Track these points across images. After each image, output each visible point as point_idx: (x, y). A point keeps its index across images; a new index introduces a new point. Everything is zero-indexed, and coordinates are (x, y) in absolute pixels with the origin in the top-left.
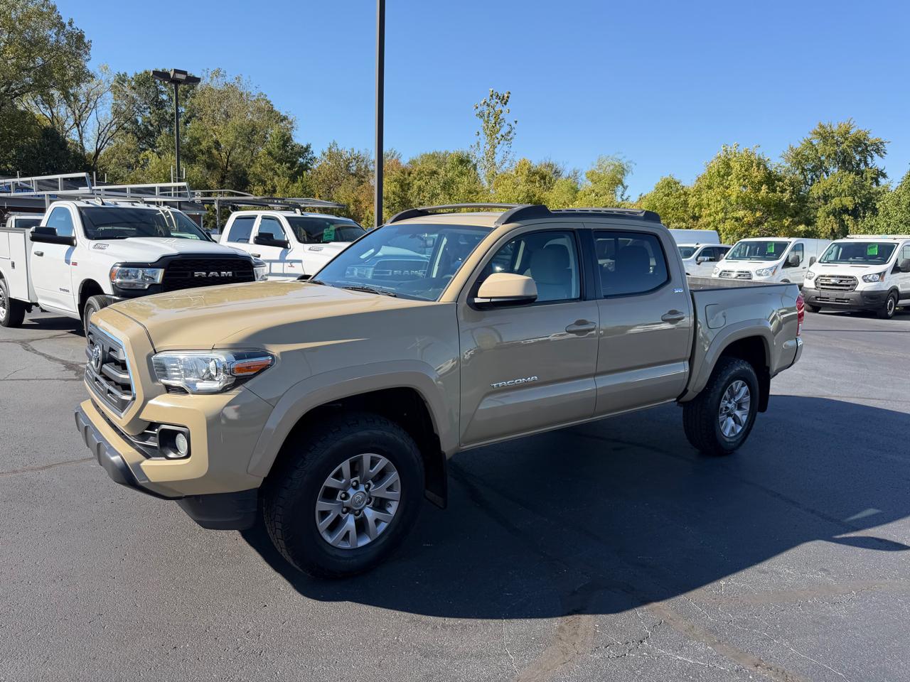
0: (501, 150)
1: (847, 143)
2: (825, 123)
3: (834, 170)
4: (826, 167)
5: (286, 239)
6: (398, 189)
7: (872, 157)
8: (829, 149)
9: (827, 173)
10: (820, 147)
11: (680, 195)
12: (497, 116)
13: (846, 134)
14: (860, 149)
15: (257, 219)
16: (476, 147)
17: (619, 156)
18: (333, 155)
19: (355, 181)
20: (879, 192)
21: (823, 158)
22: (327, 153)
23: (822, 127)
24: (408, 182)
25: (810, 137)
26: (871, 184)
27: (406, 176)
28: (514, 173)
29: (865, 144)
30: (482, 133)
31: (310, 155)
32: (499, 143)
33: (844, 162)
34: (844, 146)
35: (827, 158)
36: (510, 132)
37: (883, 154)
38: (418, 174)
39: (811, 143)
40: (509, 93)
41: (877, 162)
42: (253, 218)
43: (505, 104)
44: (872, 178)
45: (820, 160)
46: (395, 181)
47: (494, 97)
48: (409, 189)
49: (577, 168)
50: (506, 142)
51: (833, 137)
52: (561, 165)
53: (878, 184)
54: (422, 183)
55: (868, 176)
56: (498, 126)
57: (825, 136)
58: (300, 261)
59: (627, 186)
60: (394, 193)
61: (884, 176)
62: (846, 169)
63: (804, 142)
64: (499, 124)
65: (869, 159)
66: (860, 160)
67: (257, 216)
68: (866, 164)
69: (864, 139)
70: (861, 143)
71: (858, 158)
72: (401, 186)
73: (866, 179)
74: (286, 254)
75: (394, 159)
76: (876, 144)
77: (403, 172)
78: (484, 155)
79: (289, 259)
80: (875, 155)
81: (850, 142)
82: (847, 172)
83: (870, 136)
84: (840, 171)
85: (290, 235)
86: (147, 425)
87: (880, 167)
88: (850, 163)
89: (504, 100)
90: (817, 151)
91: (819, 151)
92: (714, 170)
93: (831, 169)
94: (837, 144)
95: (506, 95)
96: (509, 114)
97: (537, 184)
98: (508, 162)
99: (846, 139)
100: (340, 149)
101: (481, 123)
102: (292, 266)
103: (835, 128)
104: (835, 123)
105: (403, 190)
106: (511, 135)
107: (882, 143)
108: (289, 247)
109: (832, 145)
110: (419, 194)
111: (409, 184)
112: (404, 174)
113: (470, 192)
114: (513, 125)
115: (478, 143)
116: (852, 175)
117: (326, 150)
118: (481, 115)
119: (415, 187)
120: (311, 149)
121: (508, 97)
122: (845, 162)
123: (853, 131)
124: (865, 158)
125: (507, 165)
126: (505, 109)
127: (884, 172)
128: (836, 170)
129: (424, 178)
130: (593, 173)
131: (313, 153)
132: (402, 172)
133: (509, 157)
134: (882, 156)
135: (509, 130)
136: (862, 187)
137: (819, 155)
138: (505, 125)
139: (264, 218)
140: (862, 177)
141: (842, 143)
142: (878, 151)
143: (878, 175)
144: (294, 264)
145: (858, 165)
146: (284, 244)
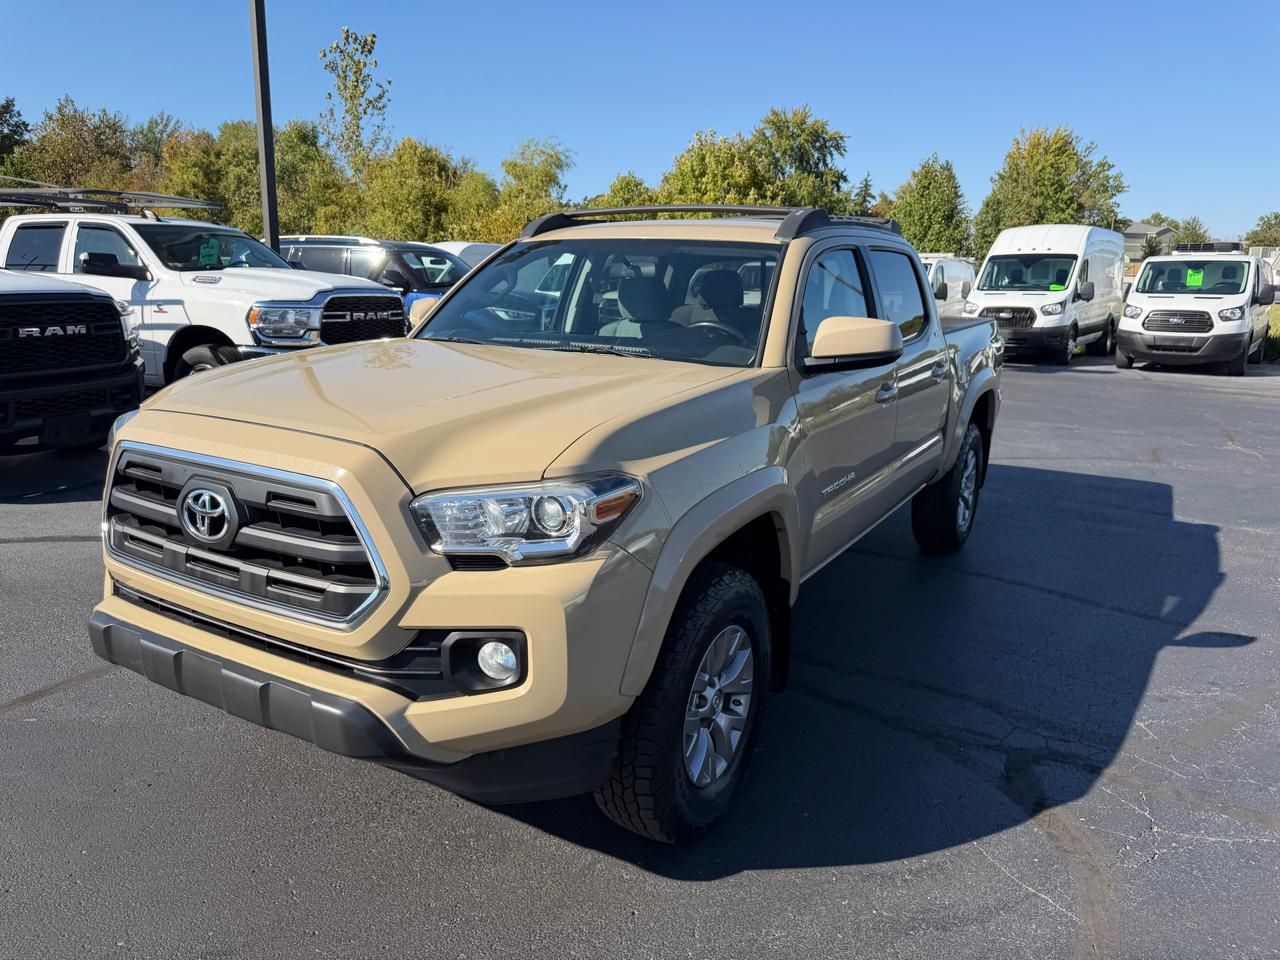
0: (369, 125)
1: (804, 136)
2: (778, 109)
3: (790, 170)
4: (781, 167)
5: (140, 264)
6: (200, 179)
7: (831, 155)
8: (785, 143)
9: (783, 174)
10: (774, 140)
11: (644, 201)
12: (358, 71)
13: (802, 124)
14: (818, 144)
15: (68, 230)
16: (328, 117)
17: (554, 142)
18: (68, 120)
19: (115, 164)
20: (841, 200)
21: (778, 155)
22: (56, 116)
23: (775, 114)
24: (217, 167)
25: (762, 126)
26: (832, 189)
27: (213, 159)
28: (395, 159)
29: (824, 138)
30: (335, 93)
31: (15, 119)
32: (365, 113)
33: (801, 161)
34: (801, 140)
35: (782, 155)
36: (380, 97)
37: (843, 152)
38: (234, 156)
39: (764, 135)
40: (374, 36)
41: (837, 162)
42: (62, 226)
43: (370, 52)
44: (833, 182)
45: (774, 158)
46: (194, 166)
47: (351, 40)
48: (219, 179)
49: (467, 157)
50: (376, 112)
51: (788, 128)
52: (443, 150)
53: (838, 190)
54: (242, 171)
55: (829, 179)
56: (362, 88)
57: (780, 127)
58: (180, 302)
59: (566, 186)
60: (195, 186)
61: (845, 179)
62: (804, 170)
63: (755, 133)
64: (363, 82)
65: (829, 159)
66: (818, 158)
67: (66, 223)
68: (826, 165)
69: (822, 131)
70: (818, 136)
71: (816, 155)
72: (206, 175)
73: (827, 182)
74: (147, 290)
75: (169, 130)
76: (835, 139)
77: (206, 152)
78: (343, 129)
79: (154, 298)
80: (835, 153)
81: (808, 135)
82: (806, 174)
83: (829, 128)
84: (799, 172)
85: (147, 256)
86: (412, 636)
87: (841, 169)
88: (808, 162)
89: (368, 48)
90: (771, 145)
91: (773, 145)
92: (687, 169)
93: (788, 169)
94: (793, 136)
95: (369, 39)
96: (378, 69)
97: (436, 178)
98: (381, 142)
99: (803, 131)
100: (80, 109)
101: (333, 80)
102: (161, 311)
103: (790, 116)
104: (790, 109)
105: (210, 181)
106: (384, 100)
107: (841, 138)
108: (149, 277)
109: (788, 138)
110: (238, 188)
111: (219, 171)
112: (209, 155)
113: (327, 187)
114: (386, 86)
115: (331, 112)
116: (812, 178)
117: (53, 111)
118: (332, 67)
119: (231, 176)
120: (16, 109)
121: (373, 42)
122: (801, 159)
123: (810, 121)
124: (825, 156)
125: (380, 145)
126: (371, 59)
127: (845, 174)
128: (793, 170)
129: (245, 163)
130: (515, 165)
131: (20, 115)
132: (204, 152)
133: (384, 134)
134: (842, 155)
135: (380, 91)
136: (823, 194)
137: (773, 150)
138: (373, 85)
139: (83, 226)
140: (822, 180)
141: (799, 136)
142: (838, 147)
143: (839, 178)
144: (165, 308)
145: (817, 164)
146: (140, 274)
